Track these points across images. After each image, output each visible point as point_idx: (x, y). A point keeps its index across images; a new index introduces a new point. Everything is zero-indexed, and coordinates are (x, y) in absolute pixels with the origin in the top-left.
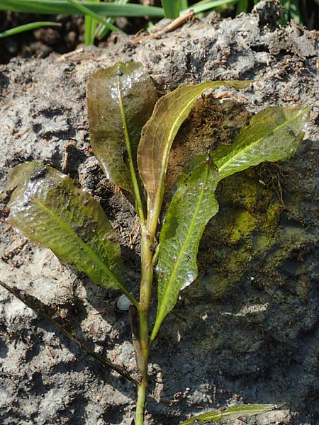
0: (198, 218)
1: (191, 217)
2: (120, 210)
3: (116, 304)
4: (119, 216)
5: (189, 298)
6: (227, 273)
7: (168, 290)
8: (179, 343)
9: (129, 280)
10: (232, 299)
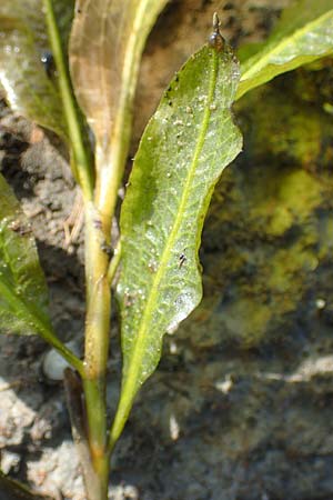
0: (199, 172)
1: (183, 172)
2: (43, 178)
3: (41, 369)
4: (43, 190)
5: (194, 349)
6: (268, 294)
7: (142, 332)
8: (176, 442)
9: (66, 317)
10: (281, 347)
